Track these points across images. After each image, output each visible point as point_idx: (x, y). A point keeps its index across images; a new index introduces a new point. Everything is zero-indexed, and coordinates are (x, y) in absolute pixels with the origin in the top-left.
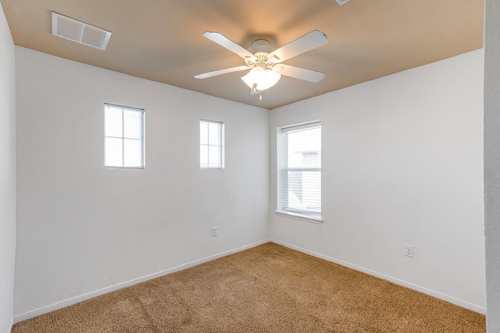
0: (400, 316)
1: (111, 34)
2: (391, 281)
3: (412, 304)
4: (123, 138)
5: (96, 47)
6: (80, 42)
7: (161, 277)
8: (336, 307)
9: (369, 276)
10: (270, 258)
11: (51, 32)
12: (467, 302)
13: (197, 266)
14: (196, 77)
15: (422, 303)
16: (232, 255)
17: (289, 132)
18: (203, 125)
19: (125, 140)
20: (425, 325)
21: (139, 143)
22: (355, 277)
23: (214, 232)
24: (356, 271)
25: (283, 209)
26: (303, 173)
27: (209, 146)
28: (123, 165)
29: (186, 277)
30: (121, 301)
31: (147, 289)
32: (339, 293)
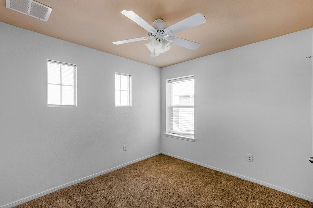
0: (247, 200)
1: (52, 9)
2: (239, 177)
3: (253, 192)
4: (61, 85)
5: (41, 19)
6: (28, 14)
7: (89, 180)
8: (206, 196)
9: (225, 174)
10: (162, 164)
11: (6, 6)
12: (285, 189)
13: (113, 172)
14: (114, 43)
15: (259, 191)
16: (136, 163)
17: (173, 83)
18: (117, 77)
19: (62, 86)
20: (262, 205)
21: (72, 88)
22: (216, 175)
23: (125, 148)
24: (217, 171)
25: (169, 132)
26: (179, 109)
27: (121, 91)
28: (61, 103)
29: (106, 180)
30: (60, 199)
31: (79, 190)
32: (207, 186)
